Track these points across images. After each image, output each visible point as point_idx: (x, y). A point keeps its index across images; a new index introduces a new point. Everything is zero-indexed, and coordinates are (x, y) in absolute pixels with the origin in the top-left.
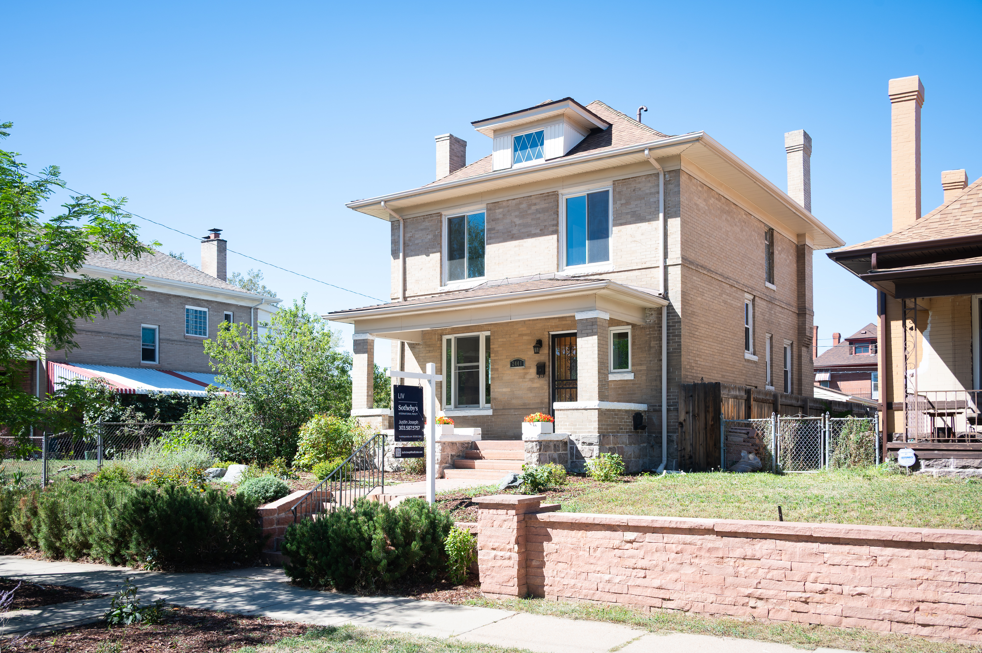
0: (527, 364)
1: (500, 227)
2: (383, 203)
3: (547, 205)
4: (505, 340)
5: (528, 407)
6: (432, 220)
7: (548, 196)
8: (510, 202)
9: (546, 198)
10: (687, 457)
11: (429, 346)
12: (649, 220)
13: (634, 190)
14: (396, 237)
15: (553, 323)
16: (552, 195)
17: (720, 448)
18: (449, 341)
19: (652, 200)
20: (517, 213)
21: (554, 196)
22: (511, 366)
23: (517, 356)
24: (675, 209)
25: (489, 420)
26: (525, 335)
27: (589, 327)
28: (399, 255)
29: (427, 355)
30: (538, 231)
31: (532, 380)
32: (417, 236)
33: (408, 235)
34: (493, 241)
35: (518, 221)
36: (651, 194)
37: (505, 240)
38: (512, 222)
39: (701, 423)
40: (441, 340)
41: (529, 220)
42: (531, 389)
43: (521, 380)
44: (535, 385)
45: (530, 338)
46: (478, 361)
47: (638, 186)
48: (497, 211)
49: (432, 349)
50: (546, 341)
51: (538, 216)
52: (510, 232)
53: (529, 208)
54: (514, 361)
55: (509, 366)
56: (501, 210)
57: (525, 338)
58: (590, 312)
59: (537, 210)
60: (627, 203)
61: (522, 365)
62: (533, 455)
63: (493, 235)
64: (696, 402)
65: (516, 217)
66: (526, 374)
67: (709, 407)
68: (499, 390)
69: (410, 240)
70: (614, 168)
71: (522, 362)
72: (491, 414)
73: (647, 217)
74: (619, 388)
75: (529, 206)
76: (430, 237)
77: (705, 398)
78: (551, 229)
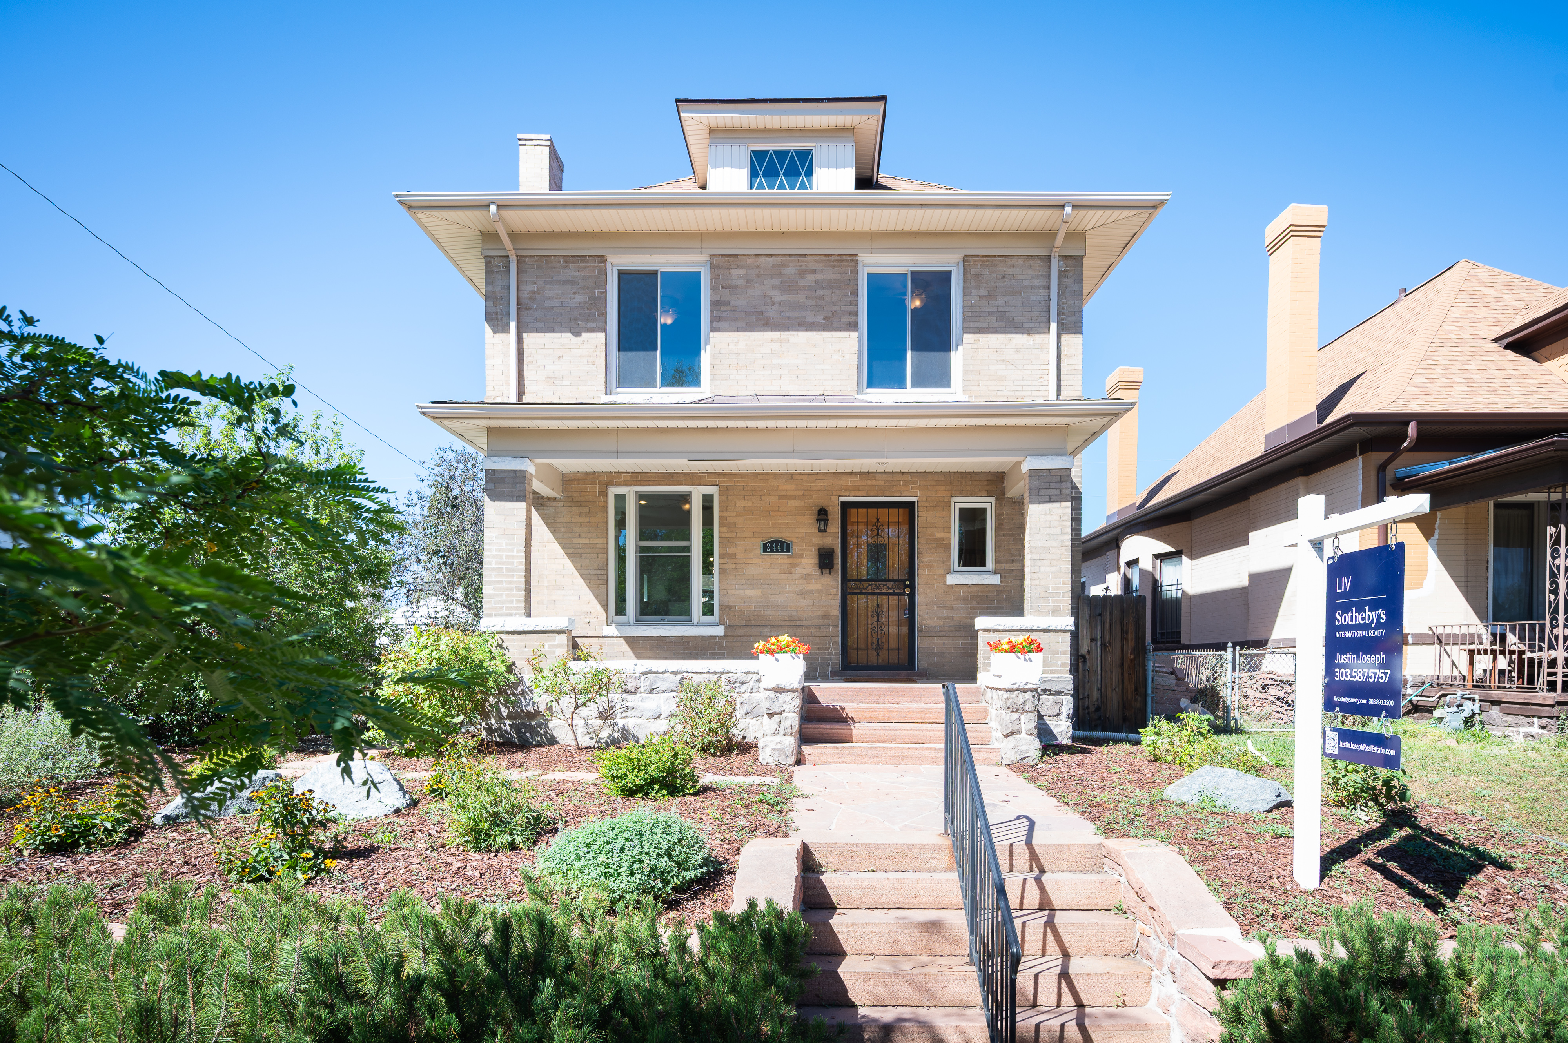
0: (795, 548)
1: (739, 301)
2: (493, 208)
3: (838, 277)
4: (750, 504)
5: (798, 623)
6: (585, 267)
7: (841, 261)
8: (761, 259)
9: (836, 264)
10: (1092, 709)
11: (580, 504)
12: (1029, 331)
13: (1003, 277)
14: (498, 289)
15: (849, 482)
16: (849, 261)
17: (1145, 695)
18: (621, 500)
19: (1034, 298)
20: (776, 282)
21: (851, 264)
22: (765, 551)
23: (776, 535)
24: (1073, 319)
25: (716, 644)
26: (793, 498)
27: (1053, 485)
28: (508, 325)
29: (574, 520)
30: (820, 319)
31: (806, 577)
32: (548, 293)
33: (528, 289)
34: (726, 324)
35: (778, 296)
36: (1032, 287)
37: (750, 327)
38: (765, 296)
39: (1113, 658)
40: (606, 495)
41: (801, 298)
42: (803, 593)
43: (784, 576)
44: (813, 586)
45: (802, 504)
46: (687, 537)
47: (1010, 271)
48: (733, 272)
49: (587, 510)
50: (836, 514)
51: (820, 292)
52: (762, 313)
53: (802, 277)
54: (772, 542)
55: (759, 550)
56: (742, 272)
57: (791, 503)
58: (1059, 458)
59: (817, 282)
60: (991, 296)
61: (788, 551)
62: (1023, 717)
63: (725, 314)
64: (1107, 625)
65: (774, 287)
66: (794, 566)
67: (1127, 633)
68: (738, 592)
69: (532, 299)
70: (969, 233)
71: (788, 545)
72: (722, 634)
73: (1027, 325)
74: (973, 597)
75: (803, 273)
76: (580, 298)
77: (1122, 619)
78: (846, 319)
